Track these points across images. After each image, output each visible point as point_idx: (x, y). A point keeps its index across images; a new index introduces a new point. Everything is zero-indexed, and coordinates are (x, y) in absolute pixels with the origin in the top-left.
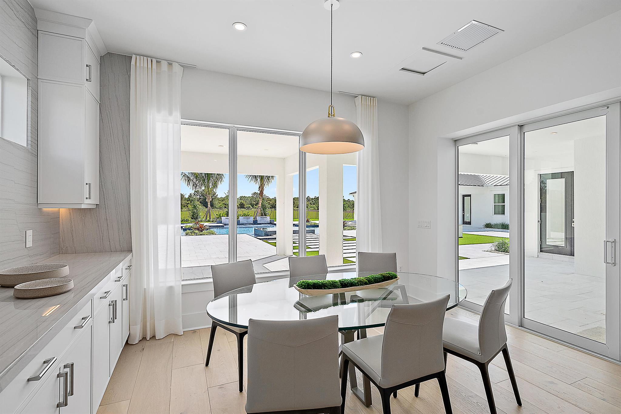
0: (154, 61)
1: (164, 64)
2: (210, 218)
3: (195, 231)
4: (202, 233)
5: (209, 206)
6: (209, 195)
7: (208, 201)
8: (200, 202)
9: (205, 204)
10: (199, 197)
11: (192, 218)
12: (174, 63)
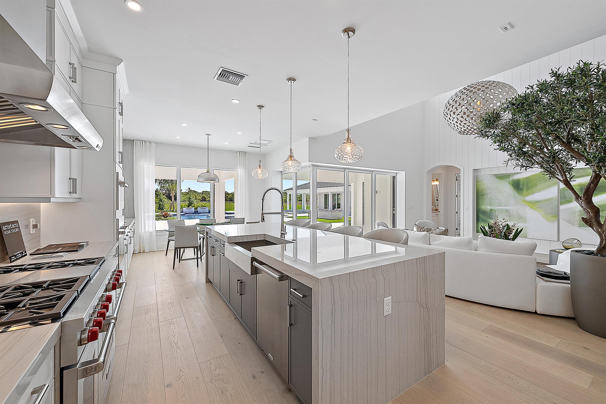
0: (143, 142)
1: (148, 143)
2: (174, 209)
3: (161, 218)
4: (166, 219)
5: (173, 199)
6: (173, 191)
7: (172, 195)
8: (166, 196)
9: (170, 198)
10: (165, 192)
11: (158, 209)
12: (152, 142)
